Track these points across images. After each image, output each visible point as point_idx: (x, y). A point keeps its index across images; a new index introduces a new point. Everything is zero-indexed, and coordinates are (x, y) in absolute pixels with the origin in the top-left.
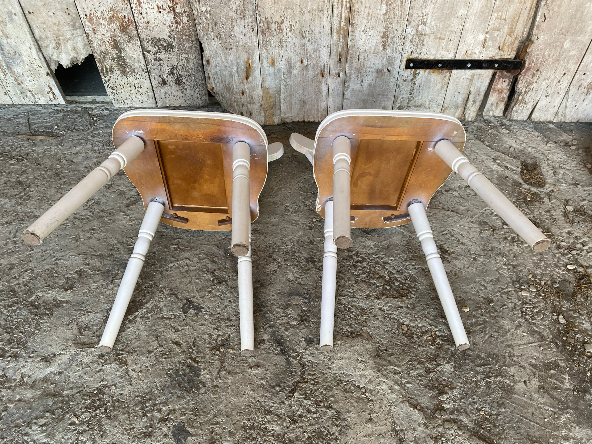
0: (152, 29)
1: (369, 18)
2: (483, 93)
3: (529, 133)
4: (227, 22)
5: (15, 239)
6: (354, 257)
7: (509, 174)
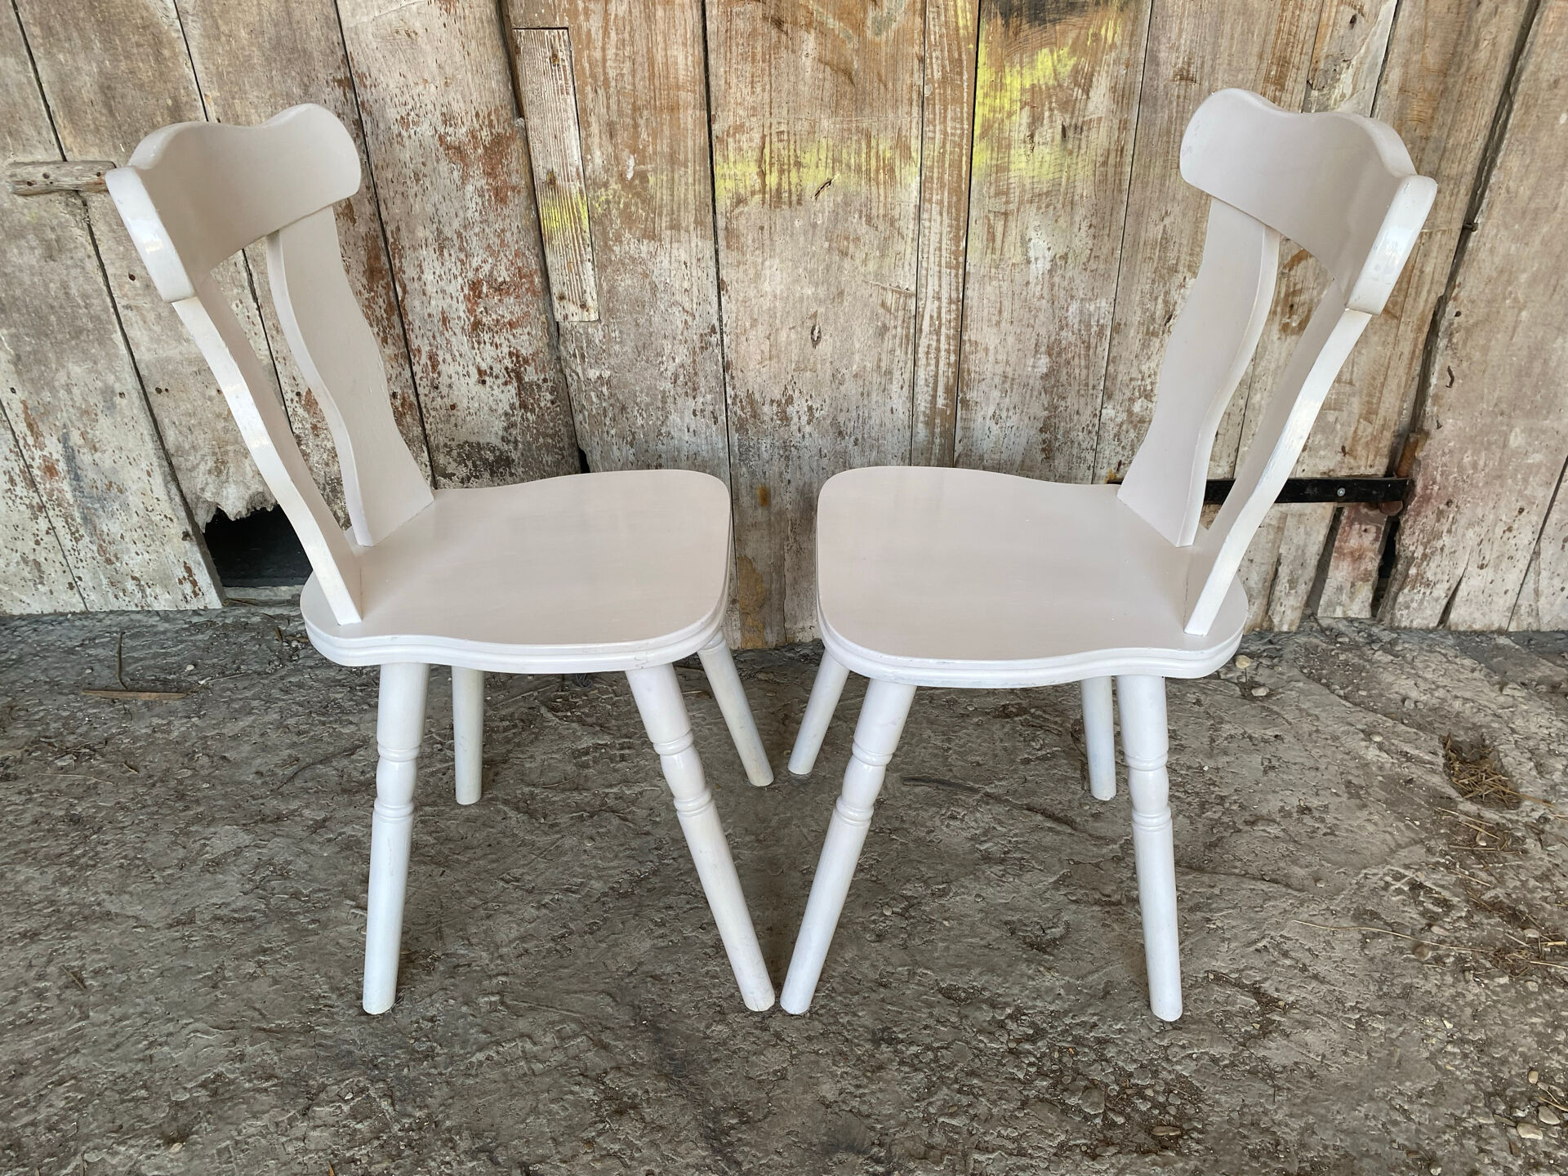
0: (460, 422)
1: (1007, 385)
2: (1312, 561)
3: (1449, 661)
4: (652, 404)
5: (42, 985)
6: (1011, 1025)
7: (1415, 772)
